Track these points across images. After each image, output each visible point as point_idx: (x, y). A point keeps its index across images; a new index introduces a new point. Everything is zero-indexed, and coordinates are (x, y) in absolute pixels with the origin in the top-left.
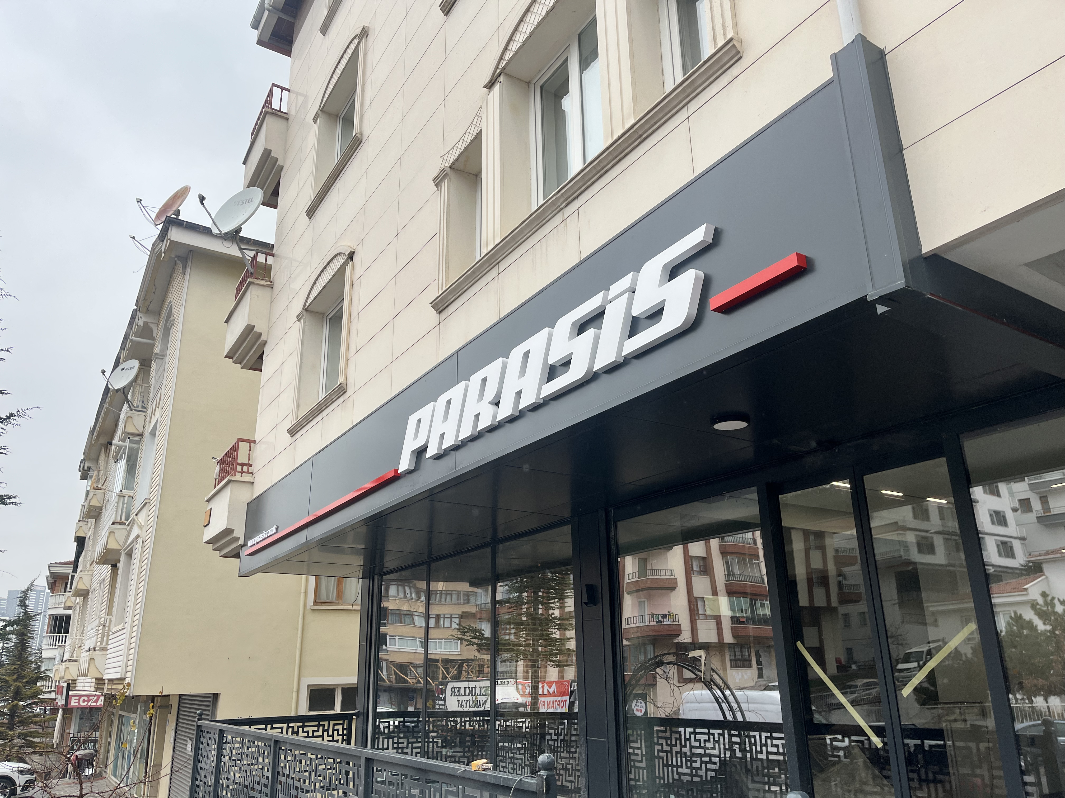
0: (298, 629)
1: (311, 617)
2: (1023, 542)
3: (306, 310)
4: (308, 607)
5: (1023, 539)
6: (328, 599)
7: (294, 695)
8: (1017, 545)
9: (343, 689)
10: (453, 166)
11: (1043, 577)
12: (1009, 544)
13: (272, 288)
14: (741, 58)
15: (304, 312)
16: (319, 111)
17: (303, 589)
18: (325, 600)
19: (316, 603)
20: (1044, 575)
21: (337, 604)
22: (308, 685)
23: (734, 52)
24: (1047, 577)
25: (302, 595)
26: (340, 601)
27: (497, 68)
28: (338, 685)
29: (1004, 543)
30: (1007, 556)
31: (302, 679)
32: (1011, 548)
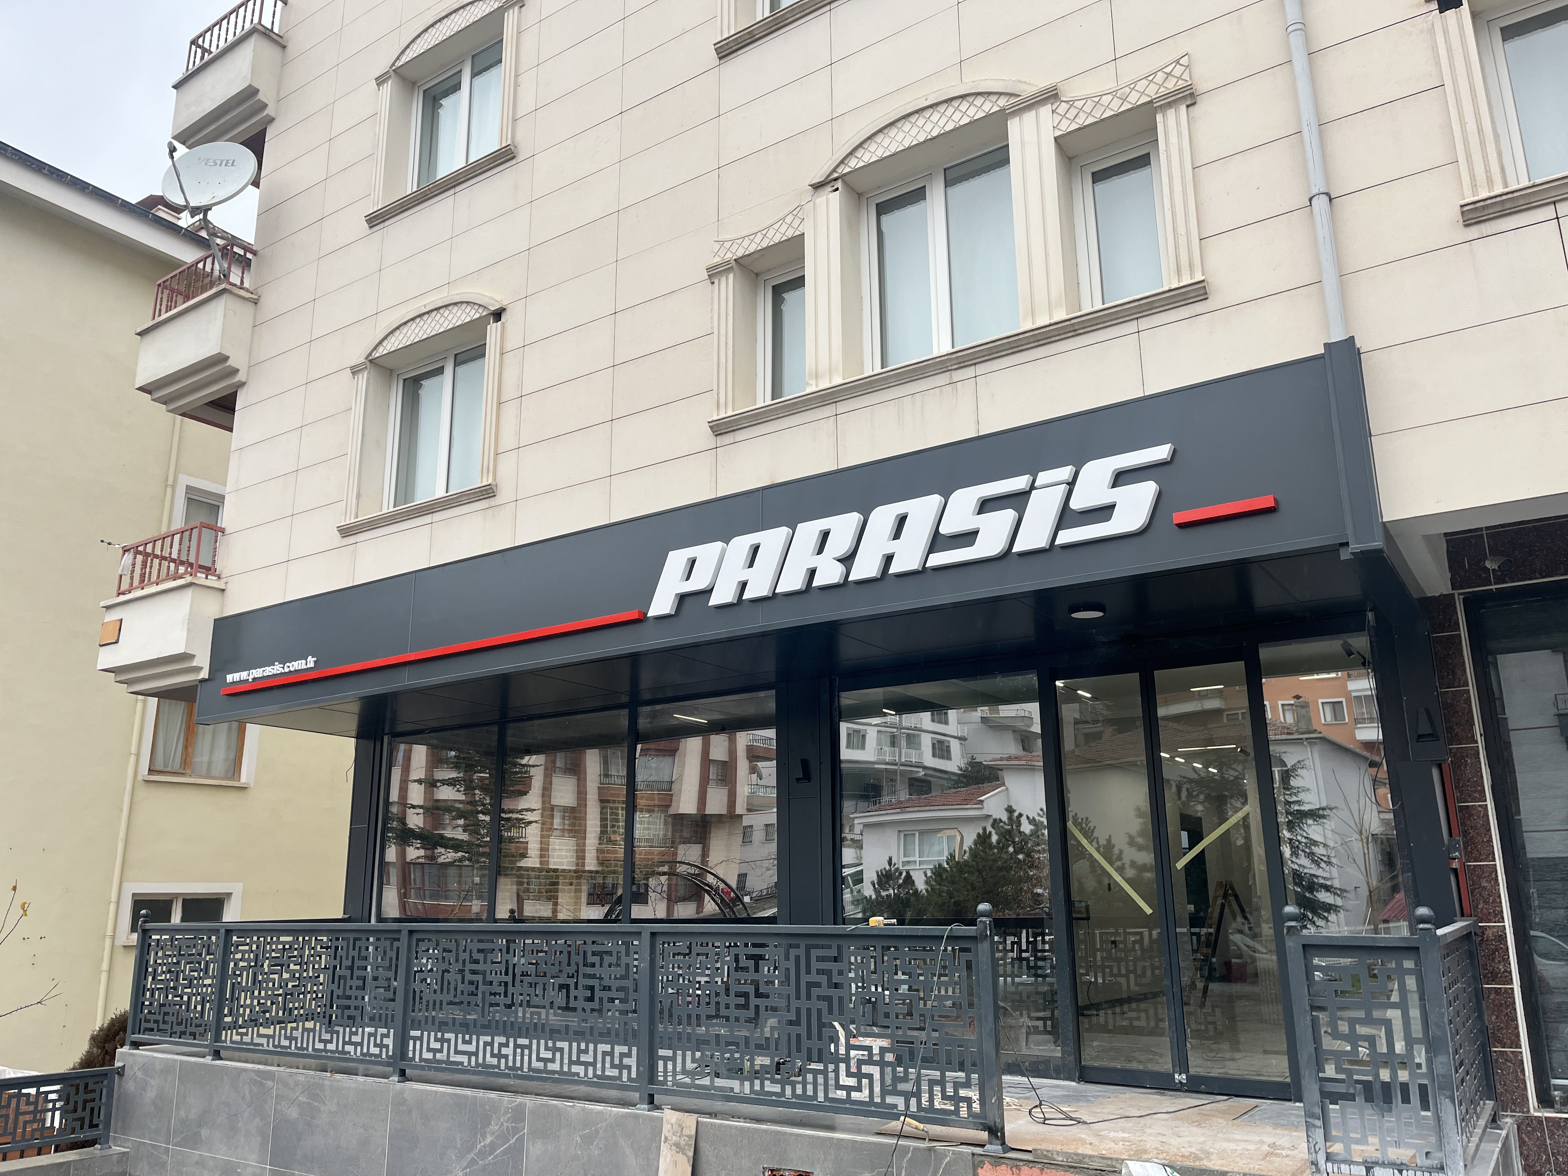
0: (122, 810)
1: (144, 793)
2: (963, 742)
3: (370, 361)
4: (140, 778)
5: (962, 739)
6: (166, 765)
7: (112, 907)
8: (955, 746)
9: (185, 901)
10: (739, 261)
11: (1003, 788)
12: (946, 744)
13: (256, 302)
14: (1207, 299)
15: (368, 364)
16: (391, 71)
17: (133, 750)
18: (161, 768)
19: (151, 771)
20: (1003, 784)
21: (182, 774)
22: (134, 895)
23: (1202, 292)
24: (1007, 789)
25: (132, 759)
26: (188, 771)
27: (834, 170)
28: (177, 895)
29: (940, 742)
30: (942, 757)
31: (124, 884)
32: (948, 747)
